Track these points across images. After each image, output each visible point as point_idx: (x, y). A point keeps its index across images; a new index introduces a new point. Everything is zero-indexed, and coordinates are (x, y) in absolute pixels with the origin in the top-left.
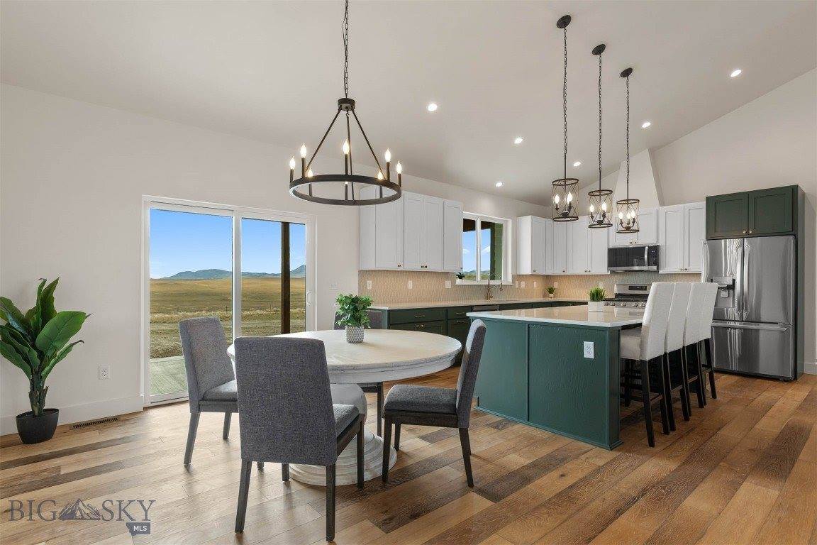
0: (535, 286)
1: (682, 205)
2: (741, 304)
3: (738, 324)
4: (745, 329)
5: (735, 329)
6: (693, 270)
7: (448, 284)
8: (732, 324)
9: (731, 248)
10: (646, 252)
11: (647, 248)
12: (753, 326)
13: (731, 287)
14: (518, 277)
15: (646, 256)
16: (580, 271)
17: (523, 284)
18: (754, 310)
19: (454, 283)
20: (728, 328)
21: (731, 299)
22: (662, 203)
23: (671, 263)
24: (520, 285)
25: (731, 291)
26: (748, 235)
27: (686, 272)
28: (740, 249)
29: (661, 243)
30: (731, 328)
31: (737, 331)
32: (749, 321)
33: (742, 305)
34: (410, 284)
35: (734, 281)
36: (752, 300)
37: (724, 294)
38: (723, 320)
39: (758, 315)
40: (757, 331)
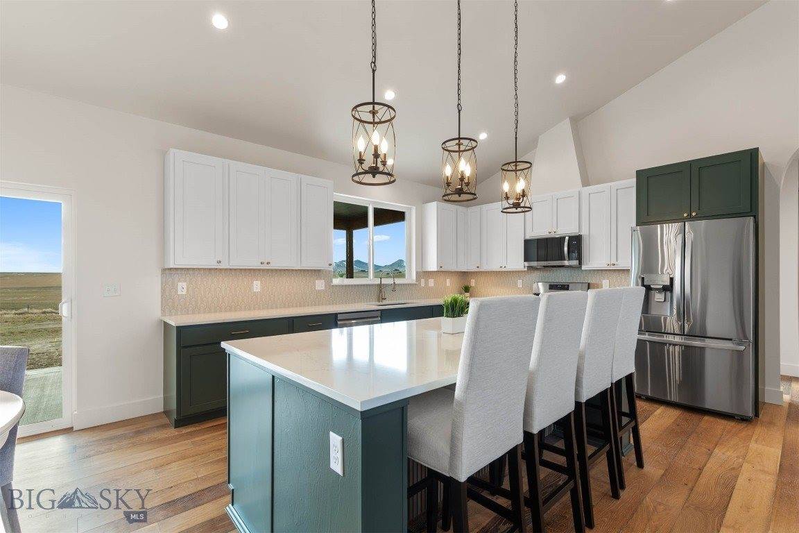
0: (448, 284)
1: (609, 184)
2: (682, 309)
3: (677, 339)
4: (687, 347)
5: (675, 345)
6: (622, 264)
7: (320, 285)
8: (671, 338)
9: (669, 234)
10: (566, 244)
11: (567, 238)
12: (697, 343)
13: (668, 288)
14: (424, 274)
15: (566, 249)
16: (496, 268)
17: (431, 283)
18: (698, 318)
19: (328, 283)
20: (666, 344)
21: (668, 304)
22: (586, 182)
23: (596, 257)
24: (426, 283)
25: (668, 294)
26: (690, 218)
27: (612, 268)
28: (680, 238)
29: (584, 232)
30: (670, 344)
31: (677, 348)
32: (691, 335)
33: (683, 313)
34: (257, 286)
35: (672, 280)
36: (696, 305)
37: (659, 297)
38: (660, 332)
39: (703, 326)
40: (702, 349)
